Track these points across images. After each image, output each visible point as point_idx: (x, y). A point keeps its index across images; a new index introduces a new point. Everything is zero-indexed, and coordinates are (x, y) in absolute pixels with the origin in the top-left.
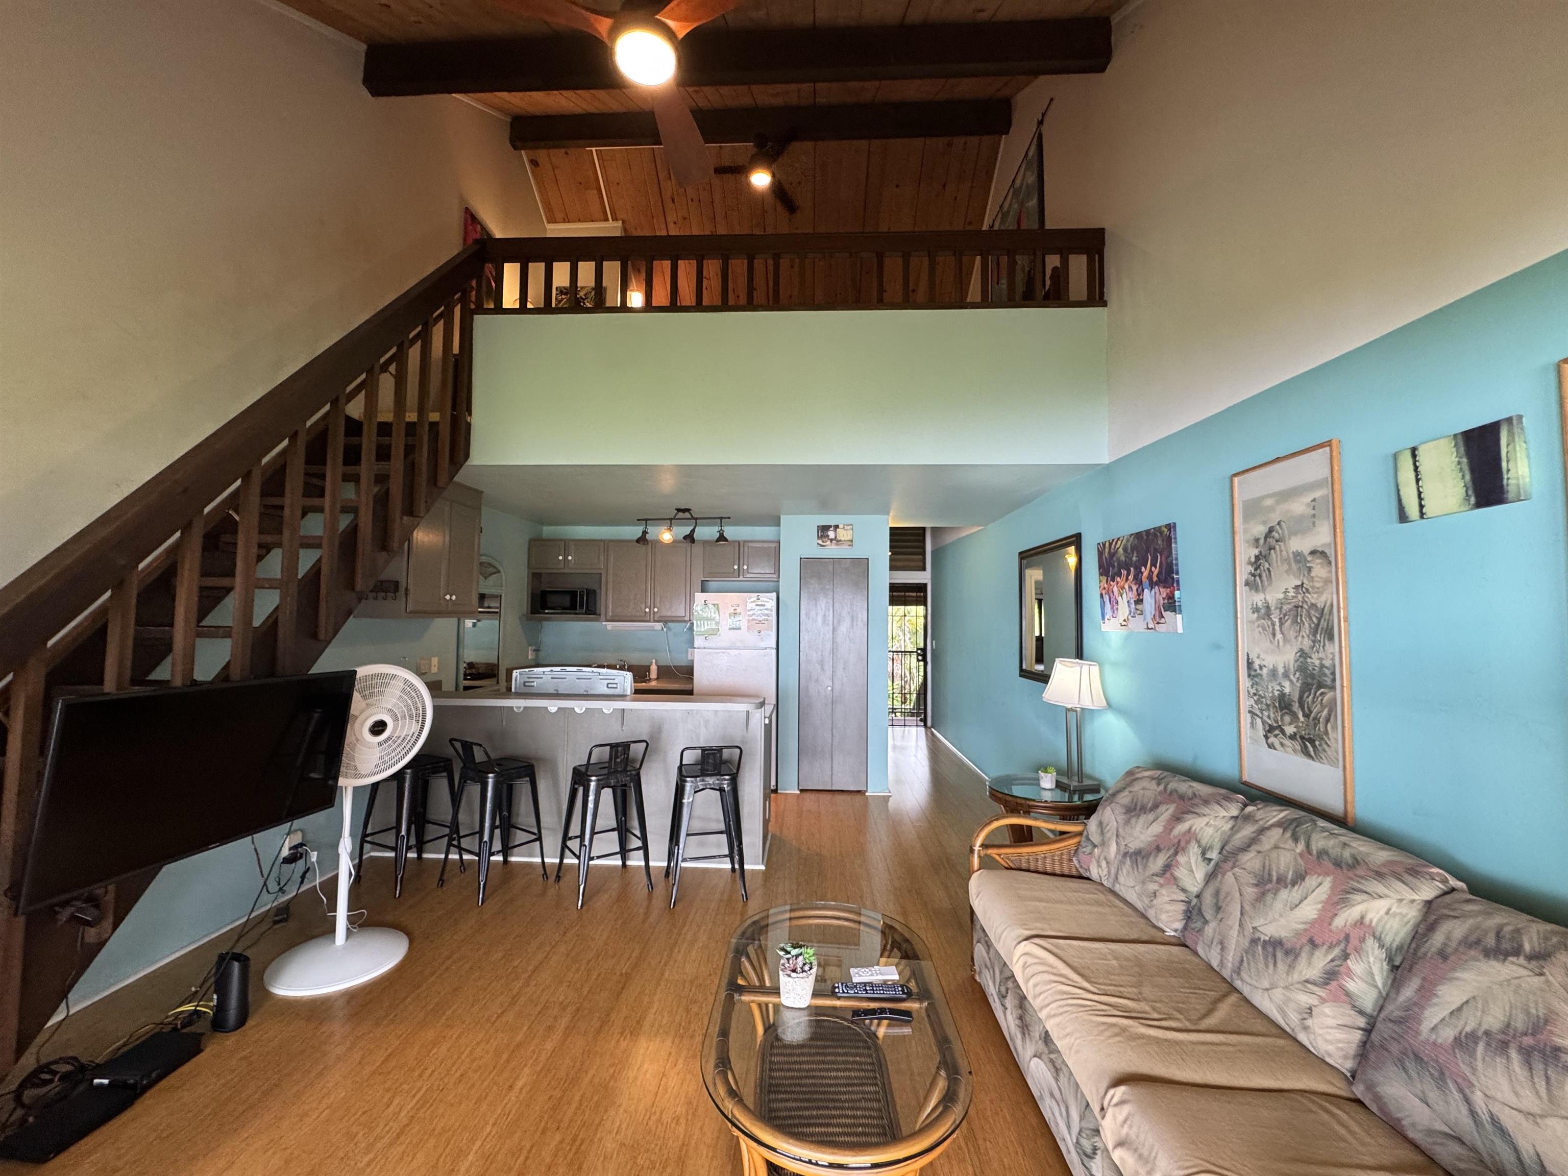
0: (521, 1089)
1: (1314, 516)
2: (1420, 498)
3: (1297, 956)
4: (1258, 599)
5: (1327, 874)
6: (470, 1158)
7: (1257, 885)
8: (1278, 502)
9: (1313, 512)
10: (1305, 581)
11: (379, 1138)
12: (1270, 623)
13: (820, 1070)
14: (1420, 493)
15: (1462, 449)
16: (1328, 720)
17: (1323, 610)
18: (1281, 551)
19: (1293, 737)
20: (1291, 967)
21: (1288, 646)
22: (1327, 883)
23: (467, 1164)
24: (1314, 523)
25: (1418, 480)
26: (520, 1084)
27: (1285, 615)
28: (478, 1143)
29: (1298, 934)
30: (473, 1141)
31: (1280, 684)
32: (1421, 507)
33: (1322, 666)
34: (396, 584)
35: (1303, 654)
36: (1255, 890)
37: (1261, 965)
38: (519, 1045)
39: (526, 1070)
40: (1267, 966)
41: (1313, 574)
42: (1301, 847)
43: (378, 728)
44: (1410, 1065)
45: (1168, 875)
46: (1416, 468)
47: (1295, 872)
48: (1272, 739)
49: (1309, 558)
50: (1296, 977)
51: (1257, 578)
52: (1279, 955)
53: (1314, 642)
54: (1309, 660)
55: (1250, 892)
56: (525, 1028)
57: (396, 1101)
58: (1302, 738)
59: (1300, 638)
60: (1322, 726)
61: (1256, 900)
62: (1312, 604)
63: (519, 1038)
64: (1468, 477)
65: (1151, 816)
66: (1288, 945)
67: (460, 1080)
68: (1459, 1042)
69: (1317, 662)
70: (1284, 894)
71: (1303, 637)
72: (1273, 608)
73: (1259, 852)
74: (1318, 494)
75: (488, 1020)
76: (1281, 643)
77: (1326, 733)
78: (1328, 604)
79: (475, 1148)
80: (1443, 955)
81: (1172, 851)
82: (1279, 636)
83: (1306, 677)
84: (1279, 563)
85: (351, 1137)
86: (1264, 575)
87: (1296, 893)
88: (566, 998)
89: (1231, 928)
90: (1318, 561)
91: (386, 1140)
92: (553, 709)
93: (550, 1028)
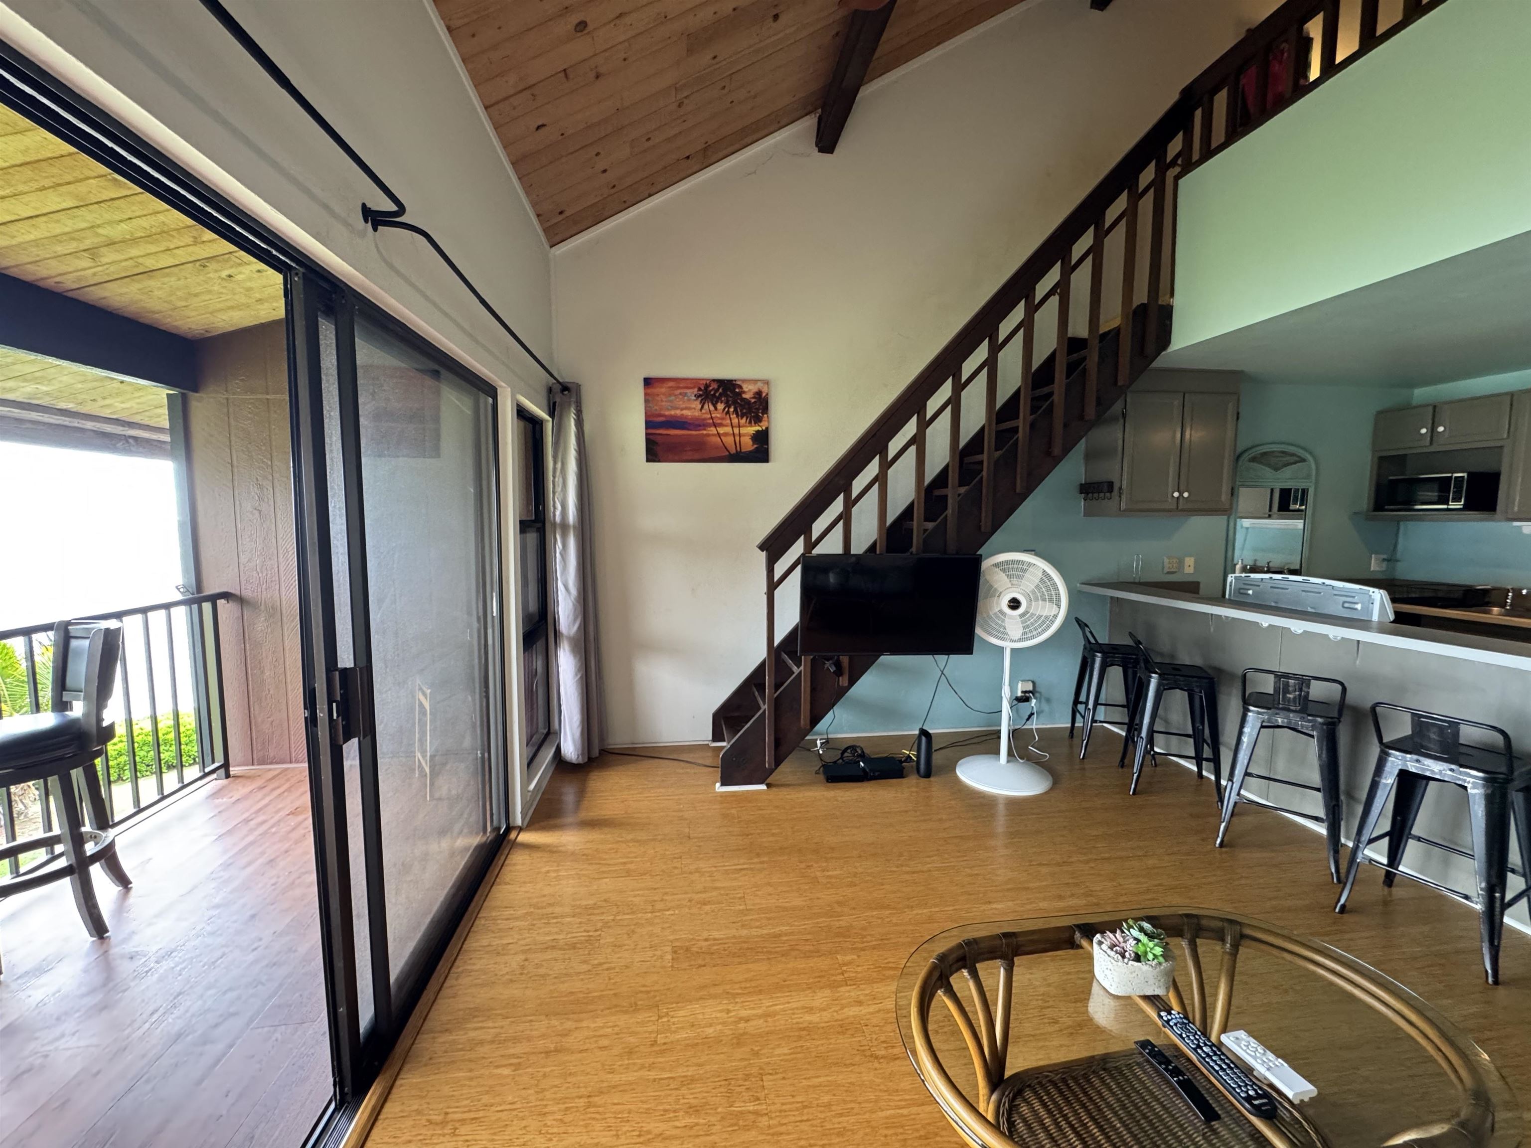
0: (991, 909)
6: (925, 911)
11: (907, 866)
23: (920, 912)
26: (995, 906)
28: (937, 909)
30: (936, 906)
34: (1111, 485)
38: (1027, 889)
43: (1015, 604)
56: (1044, 883)
57: (935, 858)
63: (1031, 885)
67: (971, 875)
75: (1031, 861)
79: (933, 910)
85: (901, 855)
88: (1101, 891)
91: (908, 869)
92: (1265, 625)
93: (1060, 897)
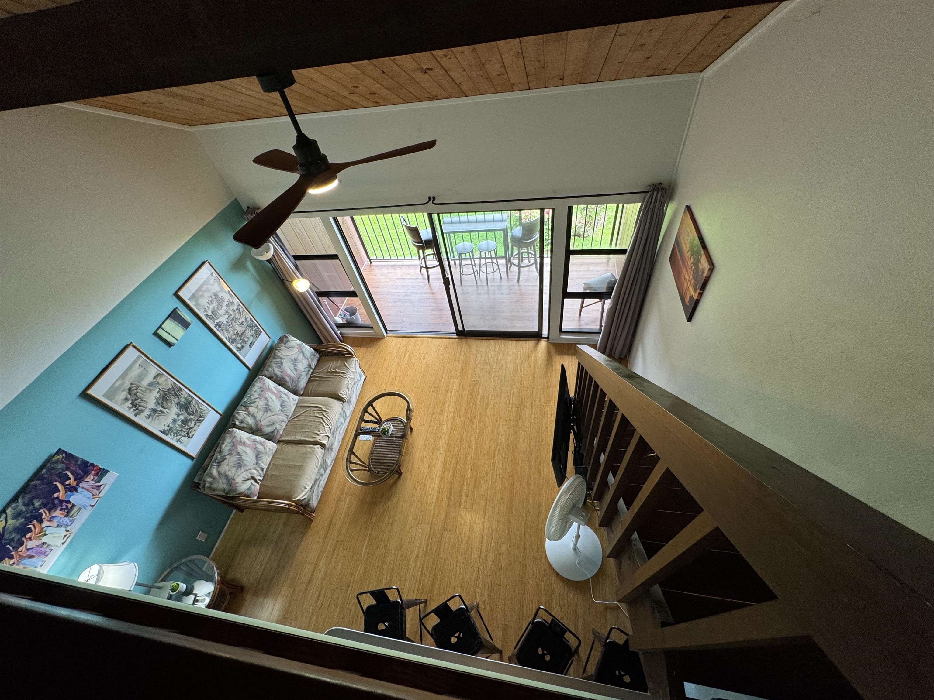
1: (144, 369)
2: (174, 337)
3: (283, 400)
4: (147, 412)
5: (265, 393)
7: (267, 412)
8: (123, 379)
9: (143, 368)
10: (159, 387)
12: (159, 412)
13: (387, 452)
14: (173, 337)
15: (173, 320)
16: (199, 406)
17: (173, 387)
18: (141, 390)
19: (195, 424)
20: (286, 402)
21: (171, 409)
22: (267, 393)
24: (146, 370)
25: (169, 334)
27: (162, 404)
29: (279, 400)
31: (179, 420)
32: (176, 339)
33: (186, 399)
35: (178, 404)
36: (268, 412)
37: (287, 408)
39: (469, 476)
40: (287, 407)
41: (160, 383)
42: (258, 400)
44: (299, 380)
45: (263, 444)
46: (166, 332)
47: (265, 400)
48: (190, 435)
49: (155, 380)
50: (288, 400)
51: (140, 408)
52: (284, 404)
53: (178, 397)
54: (181, 403)
55: (269, 414)
58: (197, 420)
59: (173, 402)
60: (199, 410)
61: (271, 411)
62: (168, 390)
64: (180, 325)
65: (243, 454)
66: (282, 402)
68: (296, 371)
69: (184, 400)
70: (270, 404)
71: (173, 400)
72: (155, 408)
73: (257, 412)
74: (139, 362)
76: (168, 411)
77: (202, 409)
78: (172, 383)
80: (282, 372)
81: (256, 443)
82: (165, 411)
83: (184, 407)
84: (144, 394)
86: (142, 404)
87: (270, 400)
89: (279, 418)
90: (159, 378)
